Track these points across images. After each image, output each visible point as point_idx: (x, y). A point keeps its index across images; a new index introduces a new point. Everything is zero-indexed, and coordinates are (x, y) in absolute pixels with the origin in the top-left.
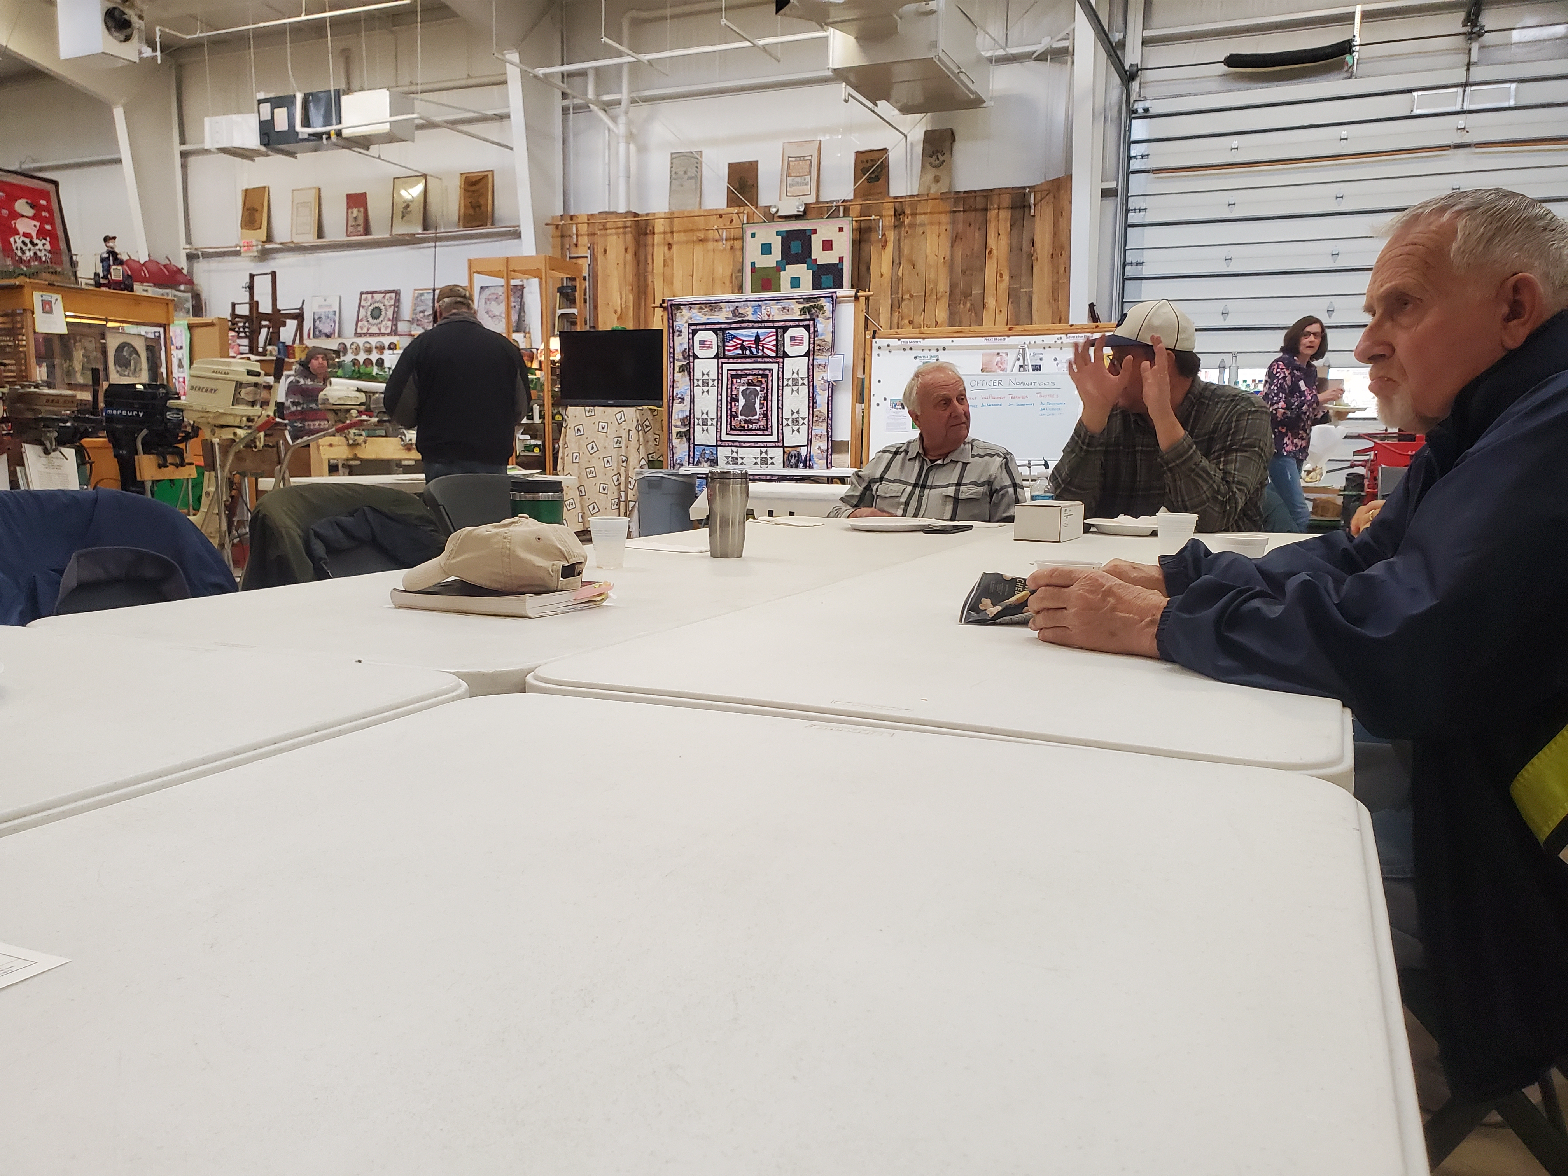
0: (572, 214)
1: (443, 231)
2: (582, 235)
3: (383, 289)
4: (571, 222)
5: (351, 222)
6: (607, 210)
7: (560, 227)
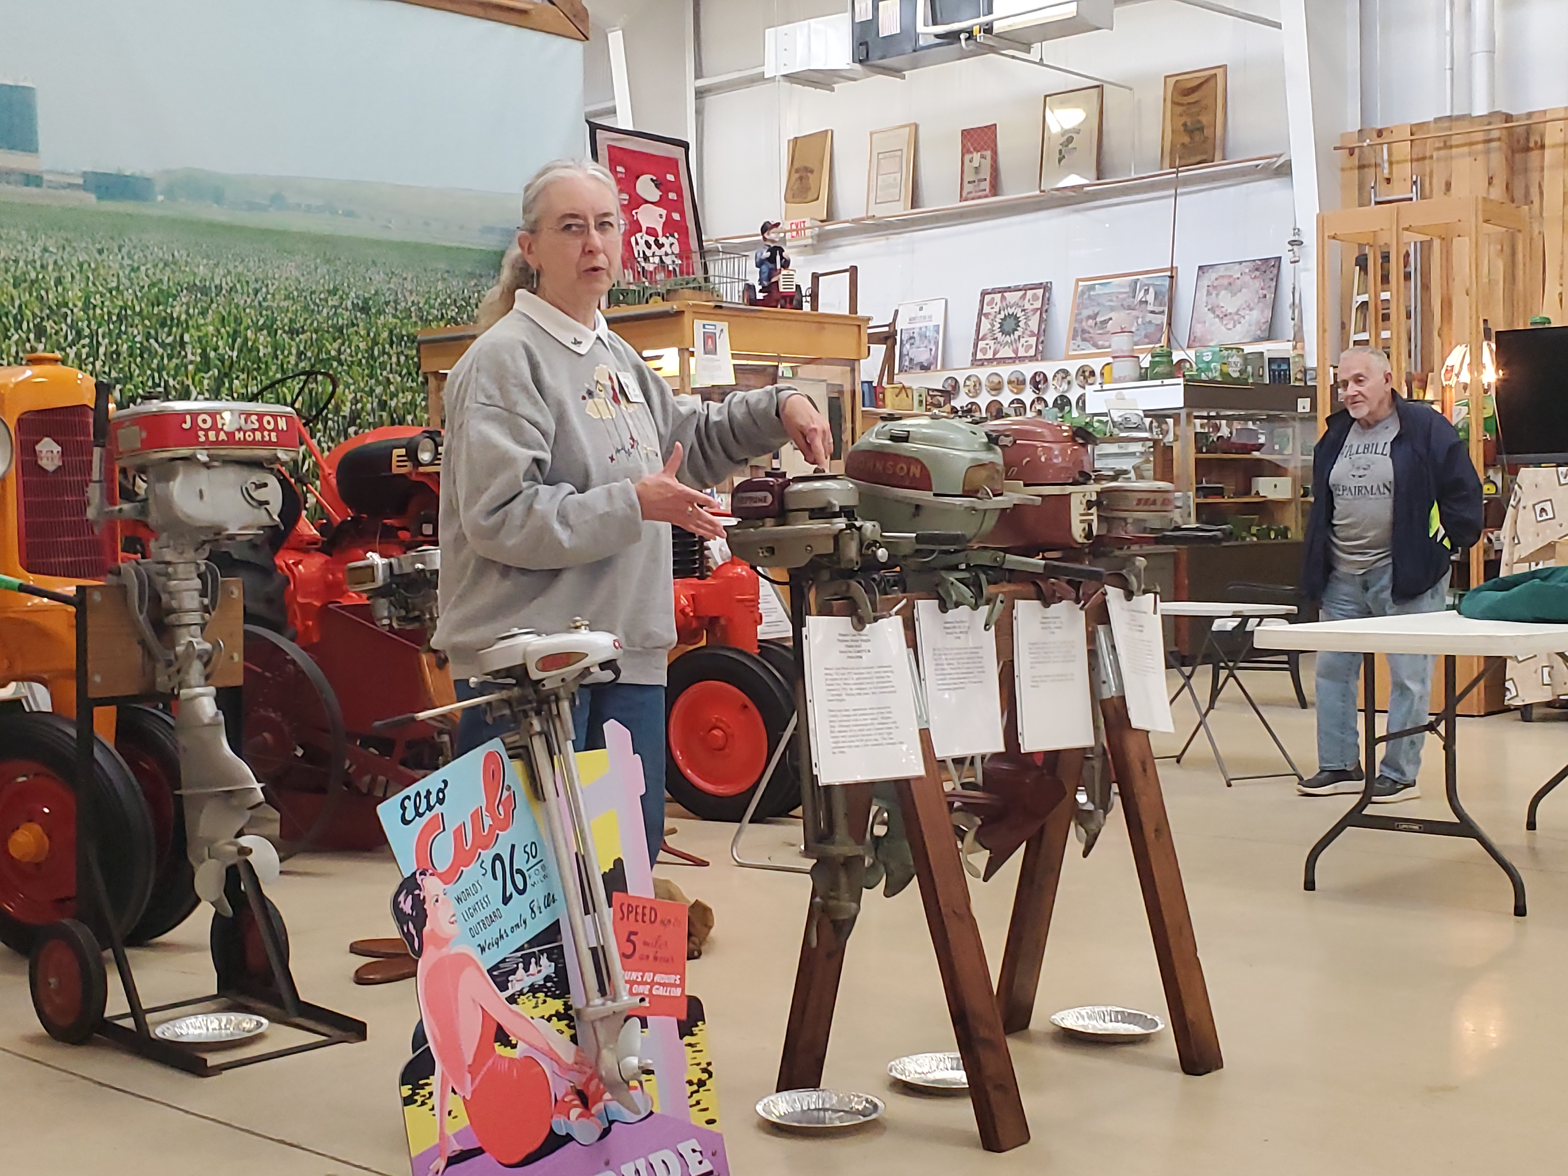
0: (1379, 127)
1: (1134, 176)
2: (1398, 162)
3: (1022, 283)
4: (1379, 141)
5: (969, 176)
6: (1448, 114)
7: (1357, 151)
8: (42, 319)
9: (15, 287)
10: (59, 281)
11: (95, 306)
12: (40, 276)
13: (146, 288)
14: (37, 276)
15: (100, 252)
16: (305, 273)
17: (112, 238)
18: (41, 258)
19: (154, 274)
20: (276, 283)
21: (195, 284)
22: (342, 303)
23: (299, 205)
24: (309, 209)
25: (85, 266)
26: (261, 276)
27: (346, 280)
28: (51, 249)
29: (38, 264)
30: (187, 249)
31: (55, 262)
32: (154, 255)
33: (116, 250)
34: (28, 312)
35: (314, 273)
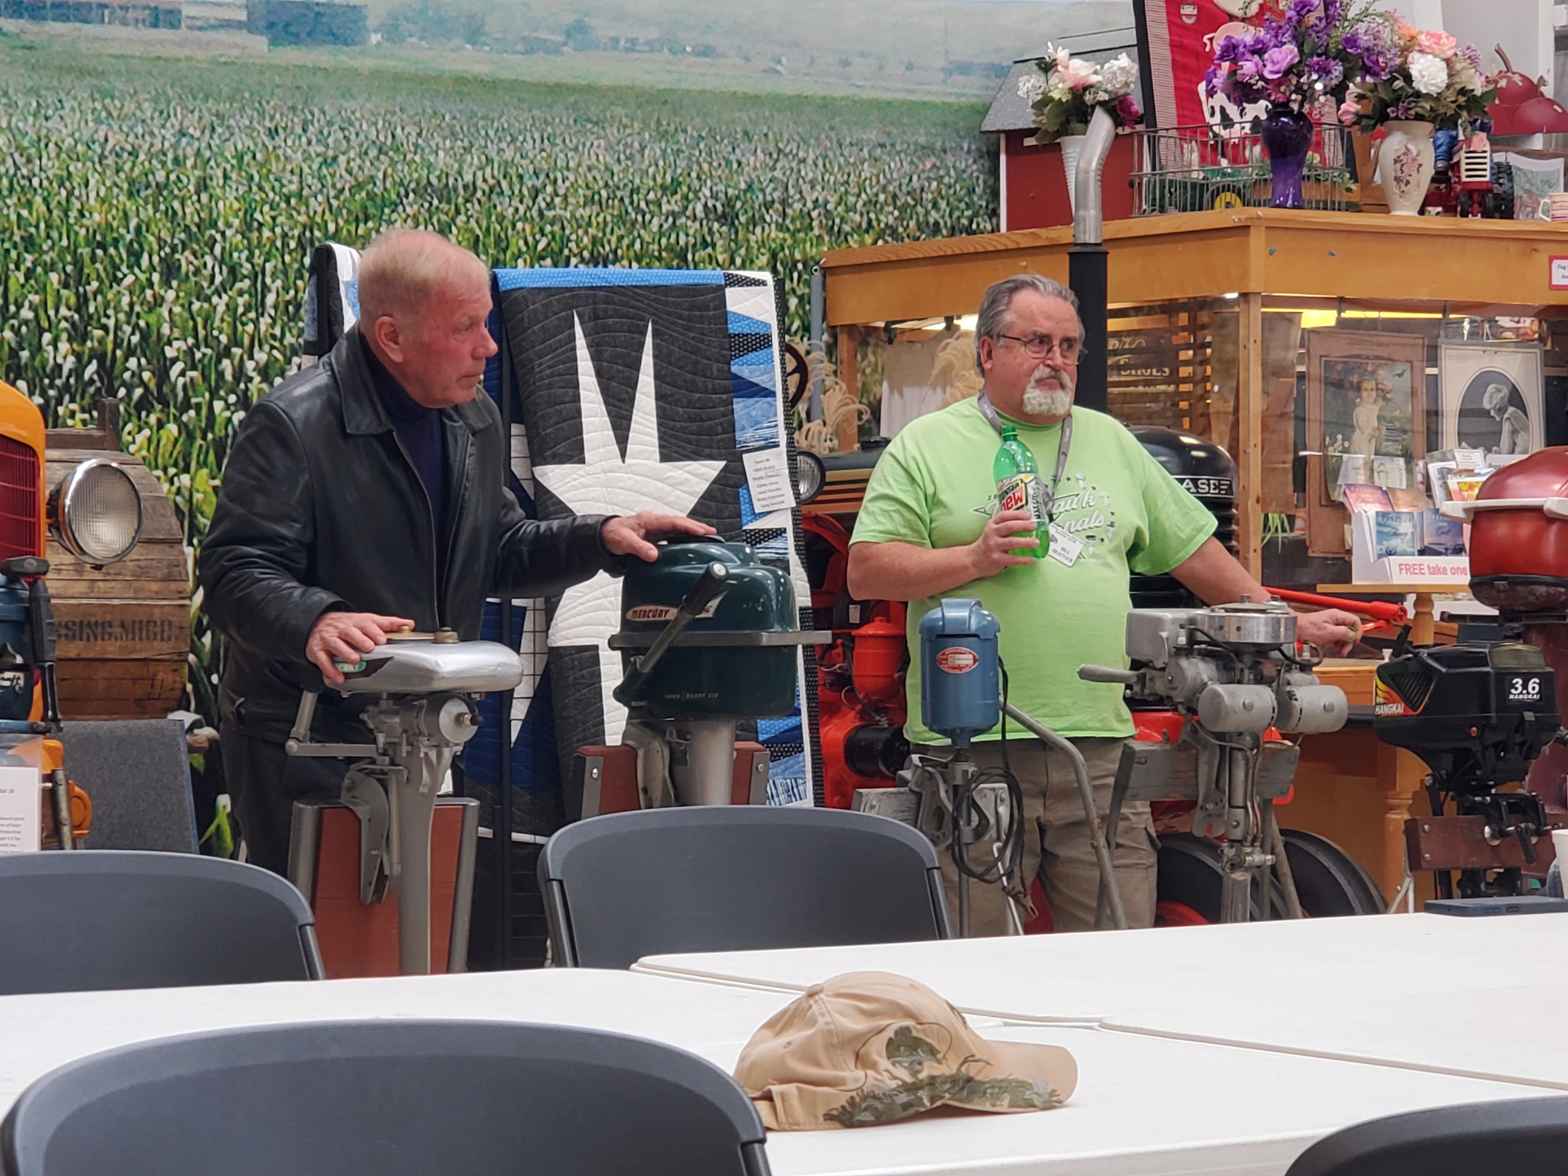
8: (174, 249)
9: (130, 195)
10: (203, 185)
11: (261, 225)
12: (173, 177)
13: (347, 193)
14: (168, 178)
15: (273, 133)
16: (622, 157)
17: (293, 109)
18: (175, 146)
19: (360, 167)
20: (572, 178)
21: (429, 183)
22: (686, 208)
23: (616, 40)
24: (632, 45)
25: (247, 158)
26: (546, 167)
27: (695, 167)
28: (191, 131)
29: (170, 156)
30: (418, 124)
31: (198, 153)
32: (362, 136)
33: (298, 130)
34: (151, 238)
35: (638, 157)
